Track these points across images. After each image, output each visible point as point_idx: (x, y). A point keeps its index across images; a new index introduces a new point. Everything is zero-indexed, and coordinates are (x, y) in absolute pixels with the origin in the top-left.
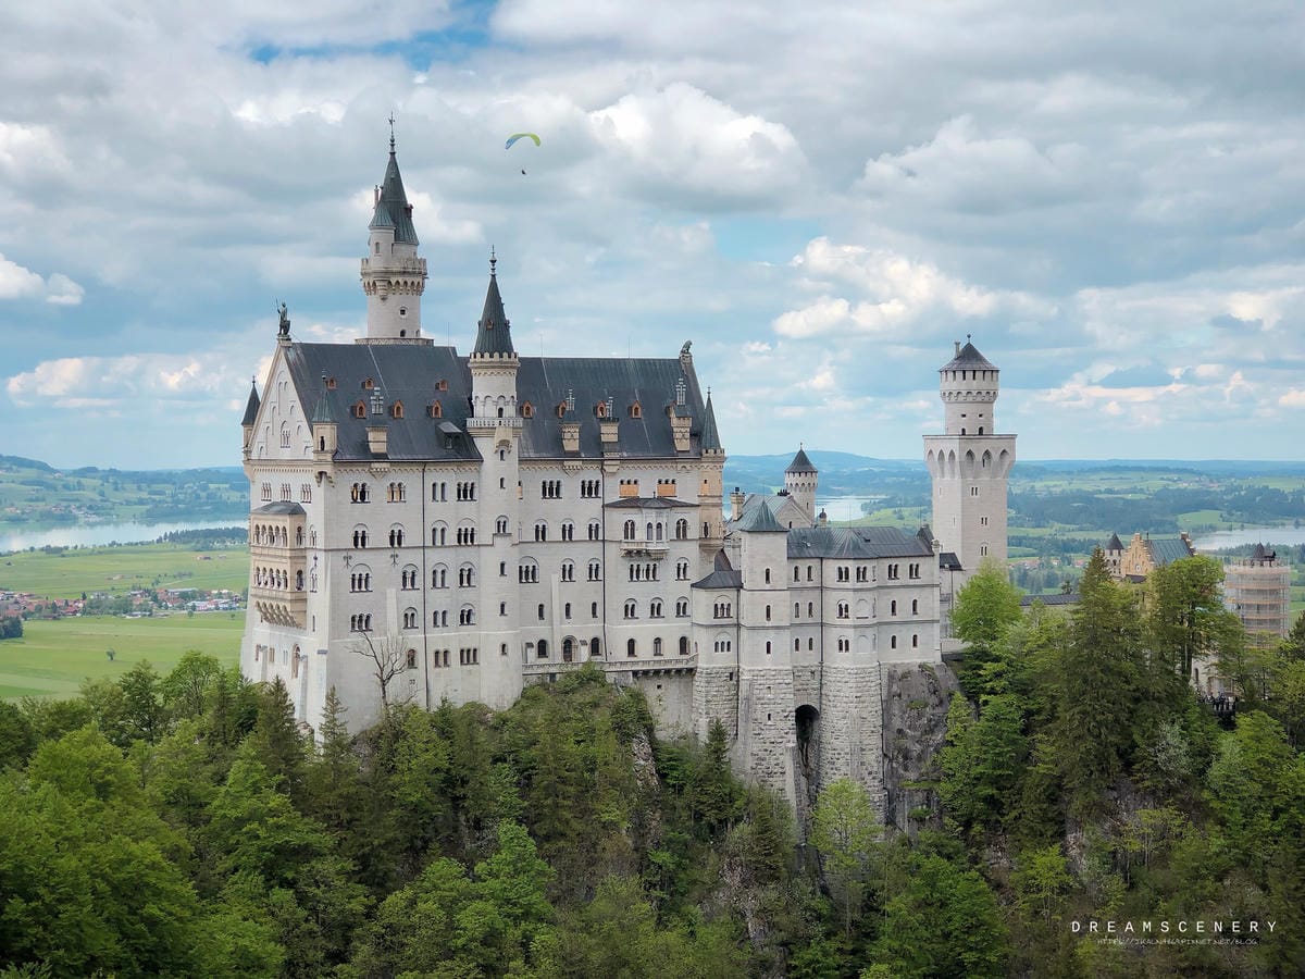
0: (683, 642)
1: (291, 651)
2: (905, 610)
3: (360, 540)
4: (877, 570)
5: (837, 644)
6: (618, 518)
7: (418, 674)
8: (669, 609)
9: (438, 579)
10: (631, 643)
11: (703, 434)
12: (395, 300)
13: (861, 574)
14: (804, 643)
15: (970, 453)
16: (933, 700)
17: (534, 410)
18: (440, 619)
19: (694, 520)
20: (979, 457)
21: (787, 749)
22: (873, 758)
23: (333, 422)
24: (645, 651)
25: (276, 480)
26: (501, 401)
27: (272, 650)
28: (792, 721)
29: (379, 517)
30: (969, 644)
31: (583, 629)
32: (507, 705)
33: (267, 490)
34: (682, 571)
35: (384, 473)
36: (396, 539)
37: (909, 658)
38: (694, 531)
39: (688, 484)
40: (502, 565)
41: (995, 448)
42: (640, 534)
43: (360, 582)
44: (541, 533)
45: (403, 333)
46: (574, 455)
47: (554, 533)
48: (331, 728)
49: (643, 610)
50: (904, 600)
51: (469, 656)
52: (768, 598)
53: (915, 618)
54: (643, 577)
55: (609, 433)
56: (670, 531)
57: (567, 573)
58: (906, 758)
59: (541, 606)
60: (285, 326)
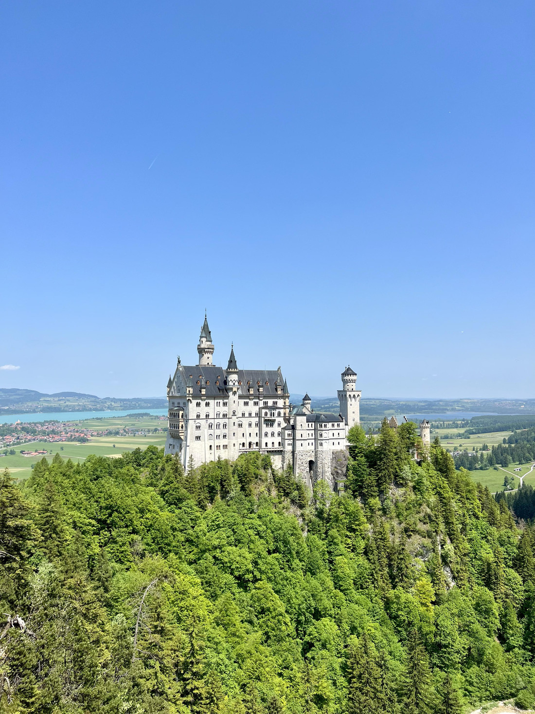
0: (279, 443)
1: (179, 446)
2: (336, 436)
3: (198, 416)
4: (329, 425)
5: (319, 444)
6: (264, 411)
7: (212, 451)
8: (276, 434)
9: (218, 426)
10: (266, 443)
11: (284, 389)
12: (206, 356)
13: (325, 426)
14: (310, 444)
15: (350, 395)
16: (344, 459)
17: (242, 383)
18: (218, 437)
19: (282, 411)
20: (352, 396)
21: (307, 472)
22: (328, 474)
23: (192, 387)
24: (270, 445)
25: (176, 401)
26: (234, 382)
27: (174, 446)
28: (308, 465)
29: (203, 410)
30: (352, 444)
31: (255, 440)
32: (235, 460)
33: (173, 403)
34: (279, 425)
35: (205, 400)
36: (207, 416)
37: (338, 448)
38: (282, 415)
39: (280, 402)
40: (234, 423)
41: (356, 394)
42: (269, 415)
43: (198, 427)
44: (243, 415)
45: (208, 363)
46: (252, 395)
47: (247, 415)
48: (191, 466)
49: (269, 435)
50: (336, 432)
51: (225, 447)
52: (302, 432)
53: (339, 438)
54: (269, 426)
55: (261, 389)
56: (276, 415)
57: (250, 425)
58: (337, 474)
59: (243, 434)
60: (179, 362)
